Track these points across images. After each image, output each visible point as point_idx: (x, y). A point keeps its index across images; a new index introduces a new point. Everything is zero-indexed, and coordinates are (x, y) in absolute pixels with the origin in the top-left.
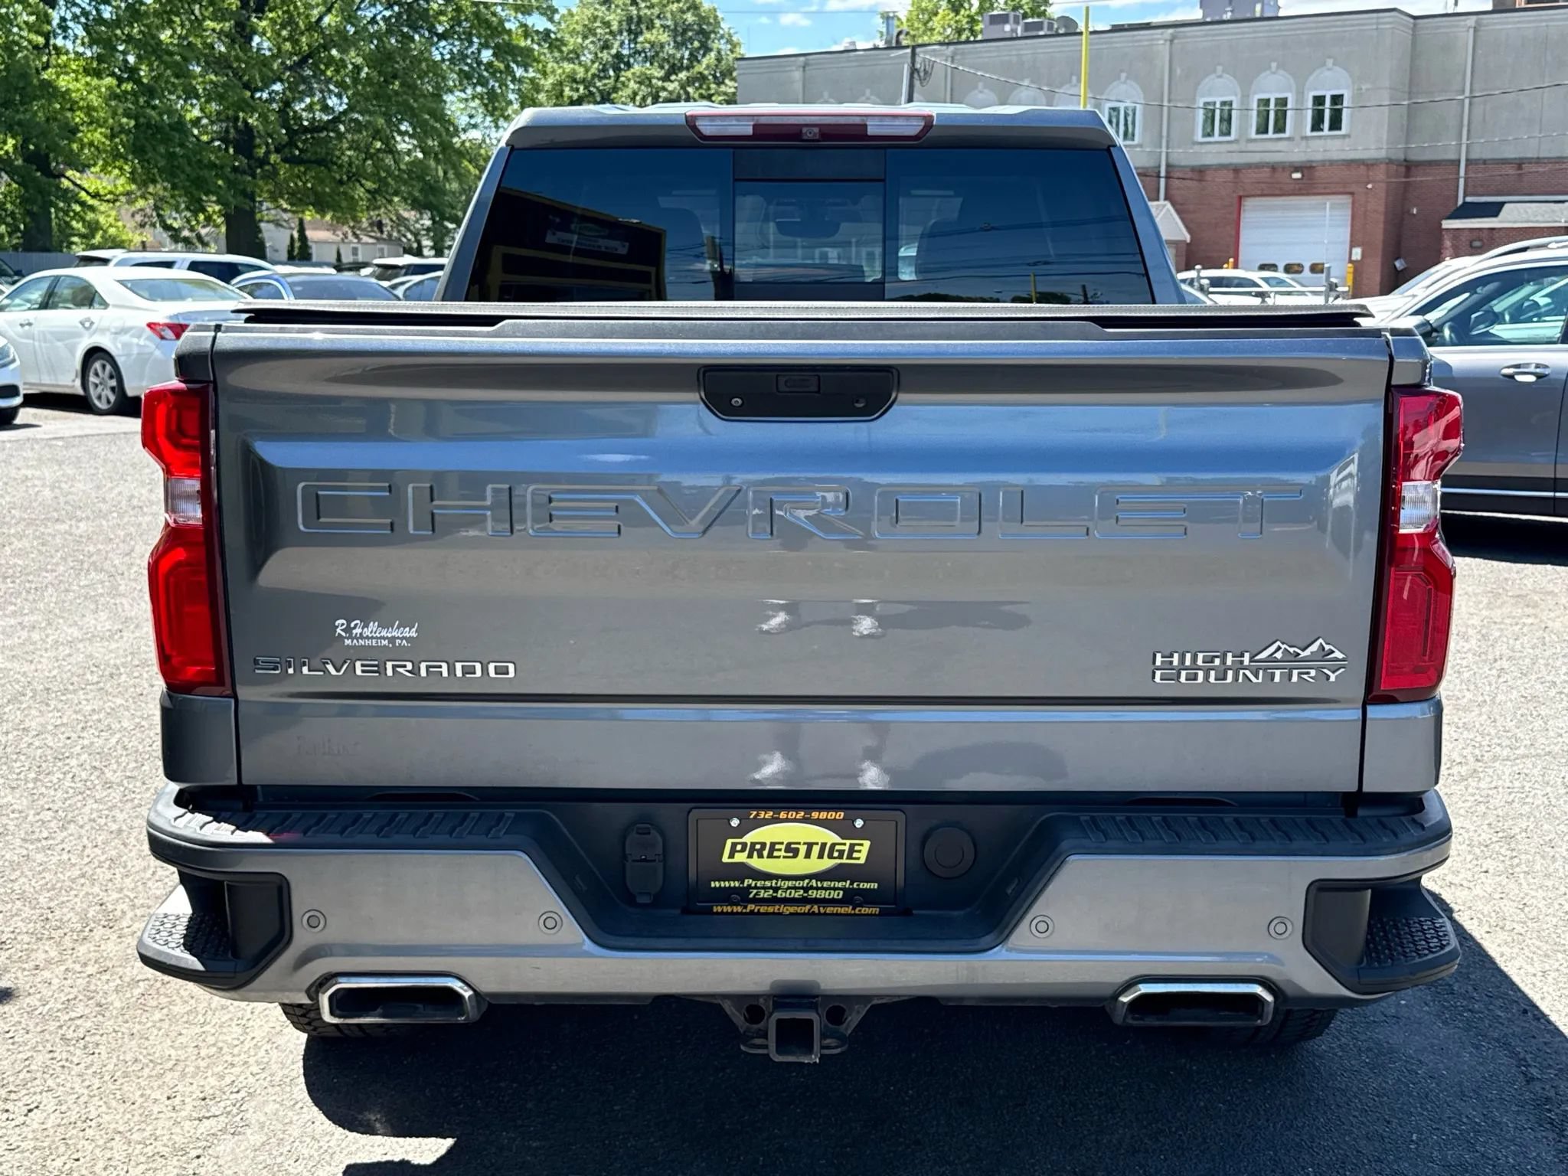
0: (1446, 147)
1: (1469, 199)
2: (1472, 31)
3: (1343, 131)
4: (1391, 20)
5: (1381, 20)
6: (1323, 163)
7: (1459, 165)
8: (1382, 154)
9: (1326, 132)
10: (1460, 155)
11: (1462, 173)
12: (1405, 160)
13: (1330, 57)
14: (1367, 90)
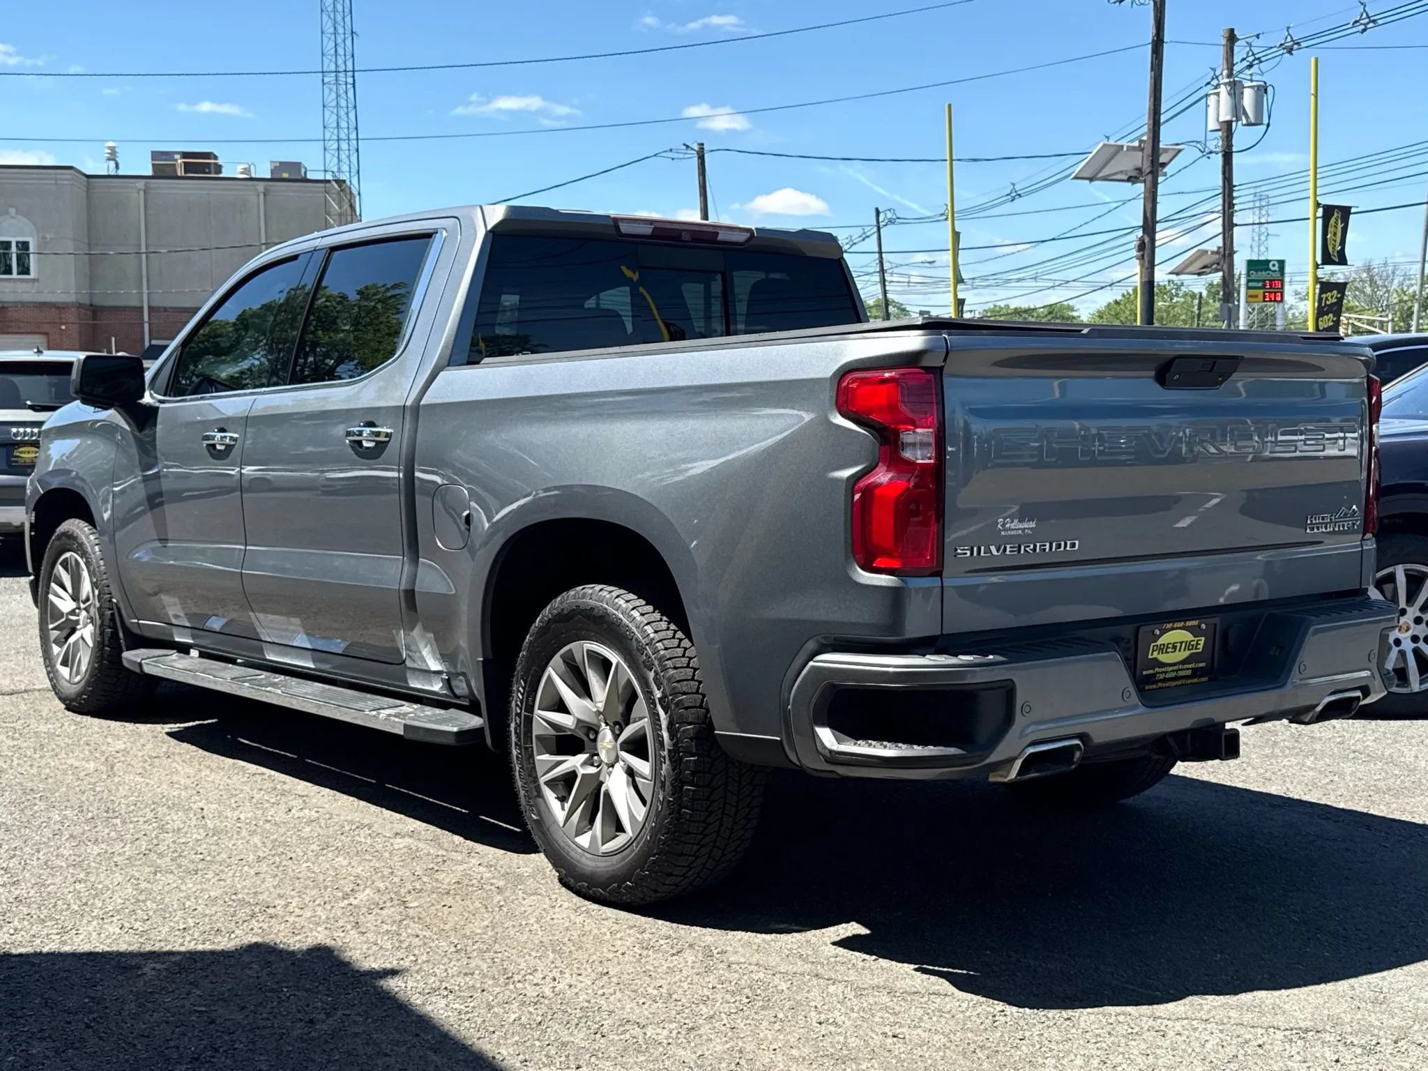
0: (127, 295)
1: (154, 342)
2: (142, 193)
3: (32, 275)
4: (69, 177)
5: (59, 176)
6: (16, 304)
7: (142, 312)
8: (71, 298)
9: (15, 275)
10: (142, 301)
11: (146, 318)
12: (91, 305)
13: (12, 207)
14: (51, 239)
